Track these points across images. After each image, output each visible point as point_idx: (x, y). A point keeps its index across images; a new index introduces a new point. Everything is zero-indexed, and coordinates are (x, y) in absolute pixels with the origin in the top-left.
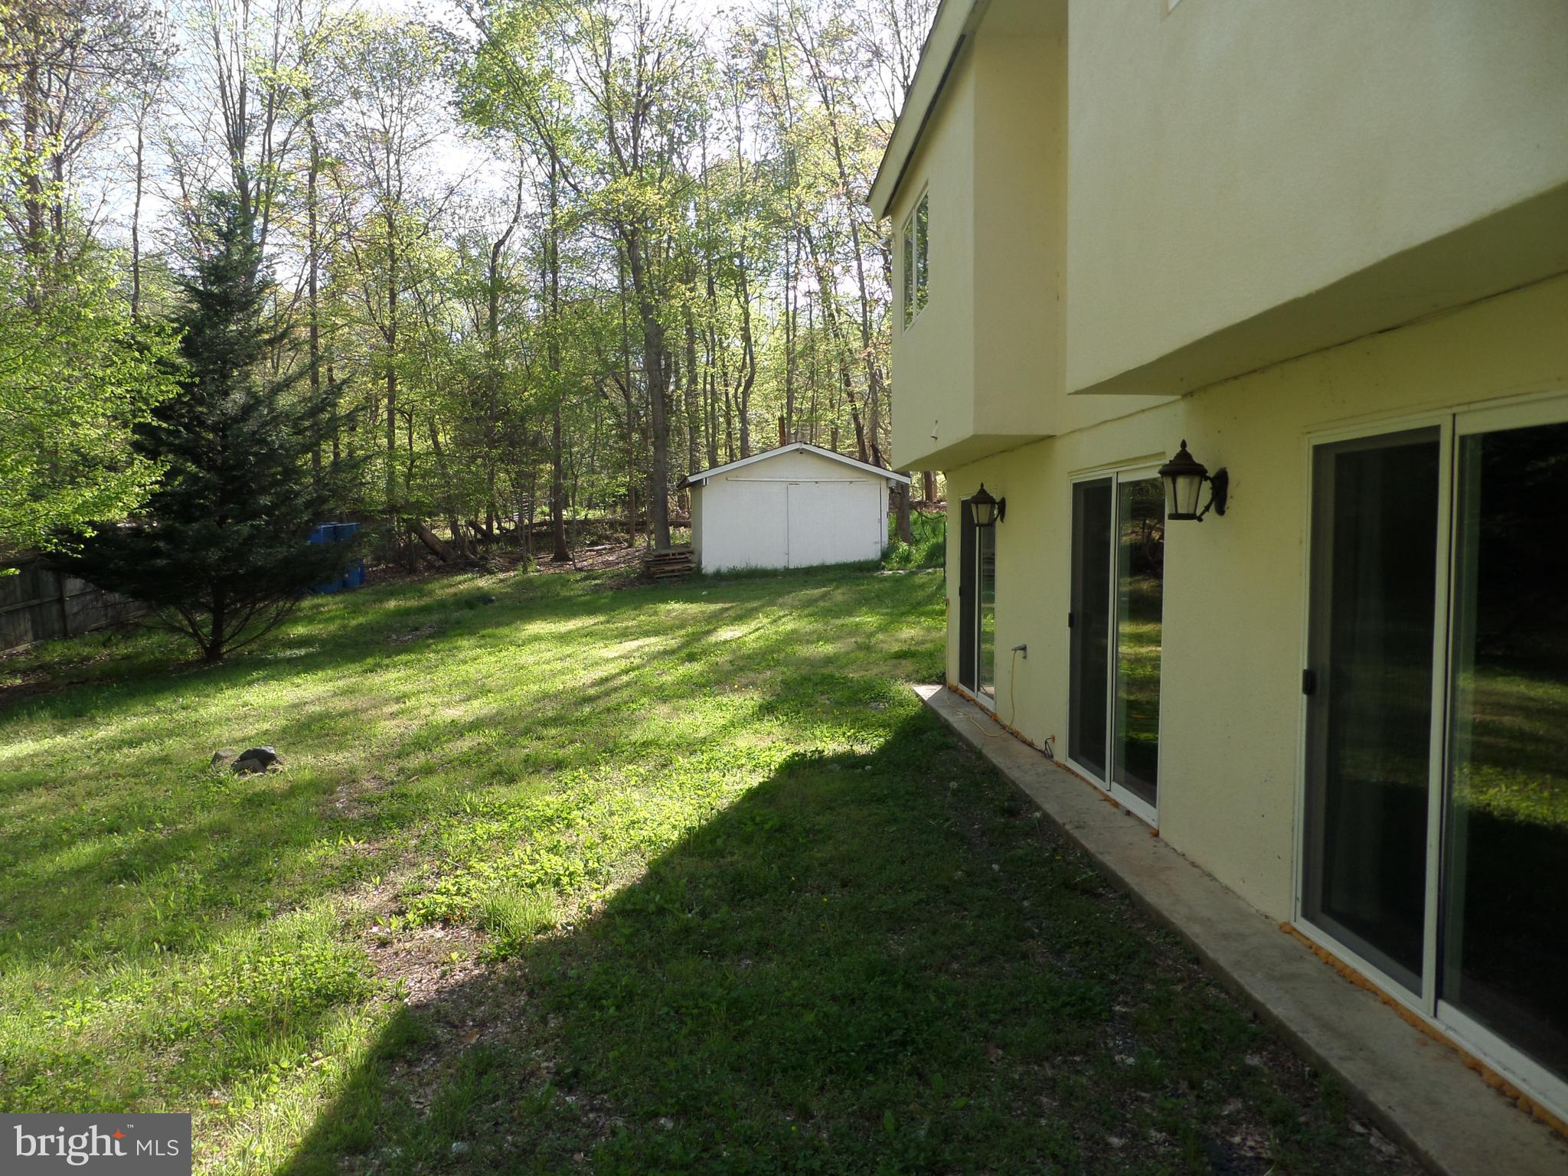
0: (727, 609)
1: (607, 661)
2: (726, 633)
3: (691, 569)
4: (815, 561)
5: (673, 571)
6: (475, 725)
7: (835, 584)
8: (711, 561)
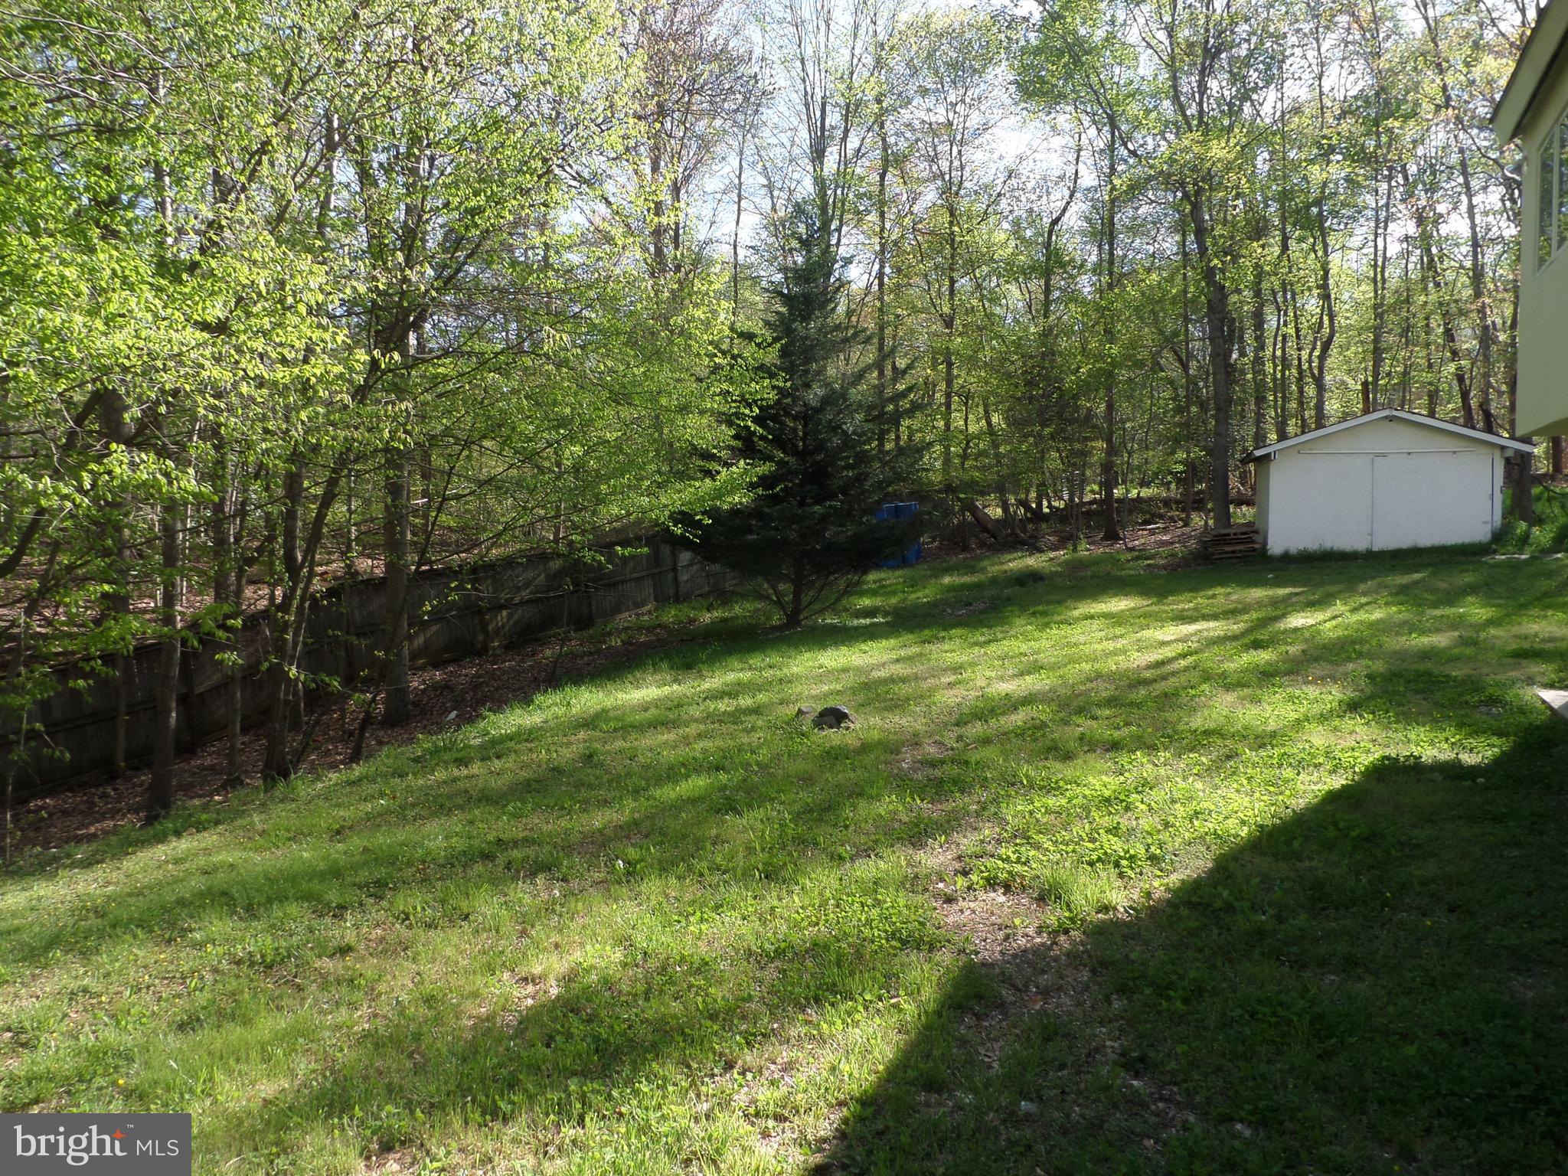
0: (1296, 594)
1: (1163, 644)
2: (1298, 620)
3: (1254, 550)
4: (1404, 542)
5: (1234, 552)
6: (1028, 700)
7: (1430, 570)
8: (1278, 541)
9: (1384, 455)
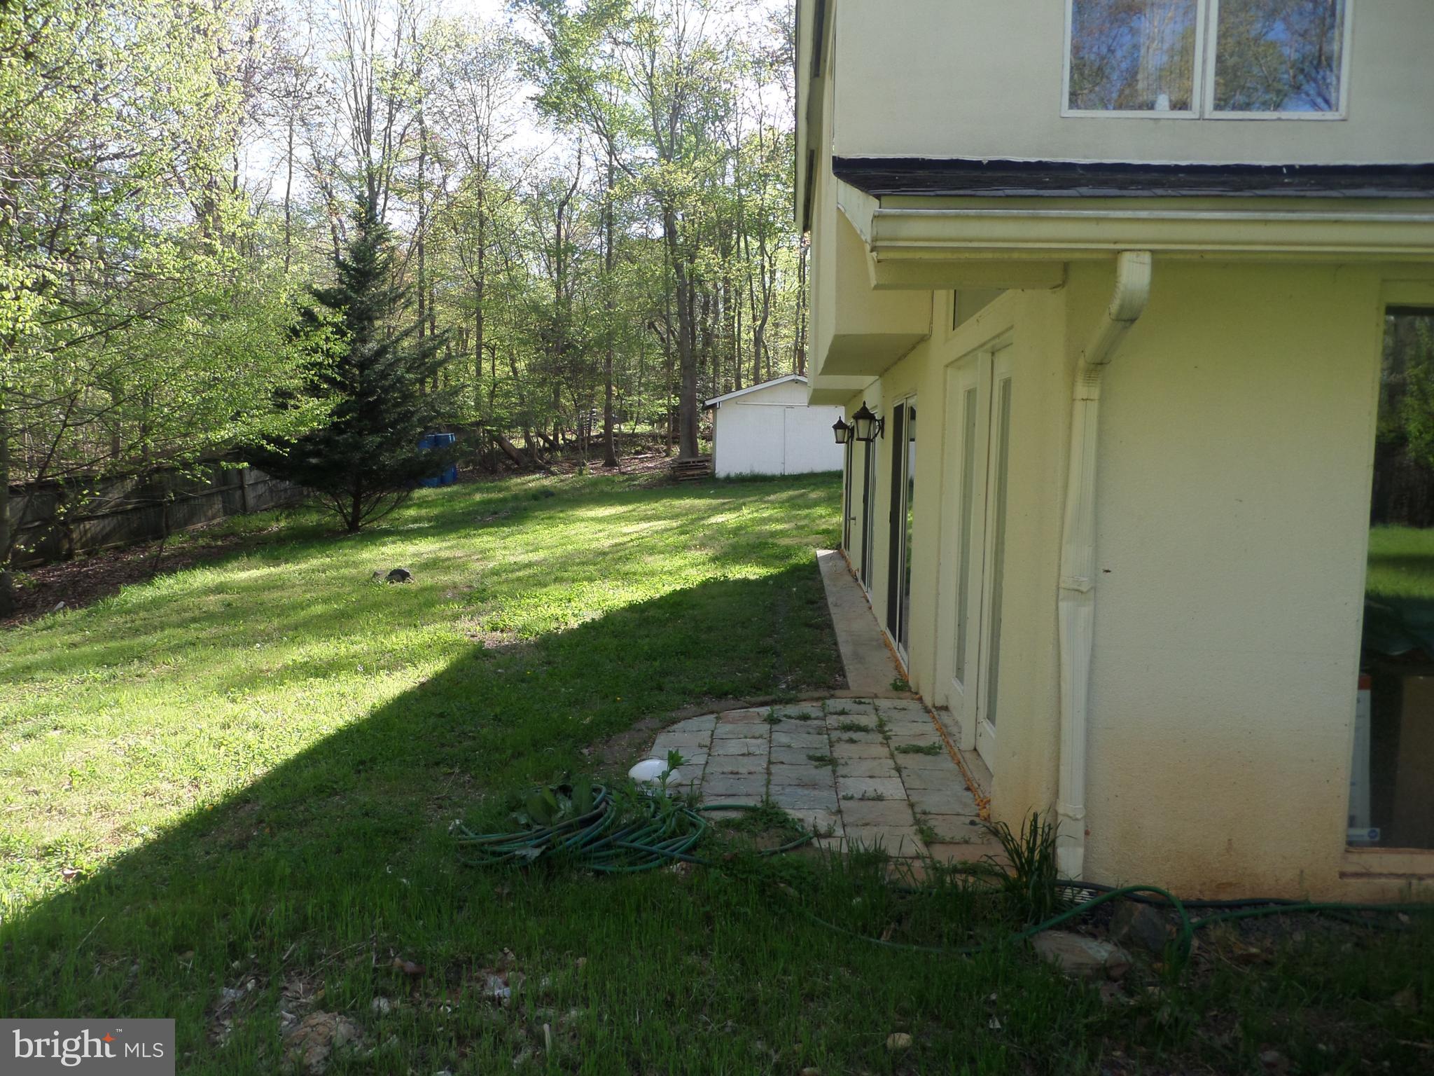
0: (724, 504)
1: (625, 535)
2: (719, 519)
3: (707, 474)
4: (806, 470)
5: (693, 475)
6: (529, 565)
7: (812, 487)
8: (724, 467)
9: (792, 407)
